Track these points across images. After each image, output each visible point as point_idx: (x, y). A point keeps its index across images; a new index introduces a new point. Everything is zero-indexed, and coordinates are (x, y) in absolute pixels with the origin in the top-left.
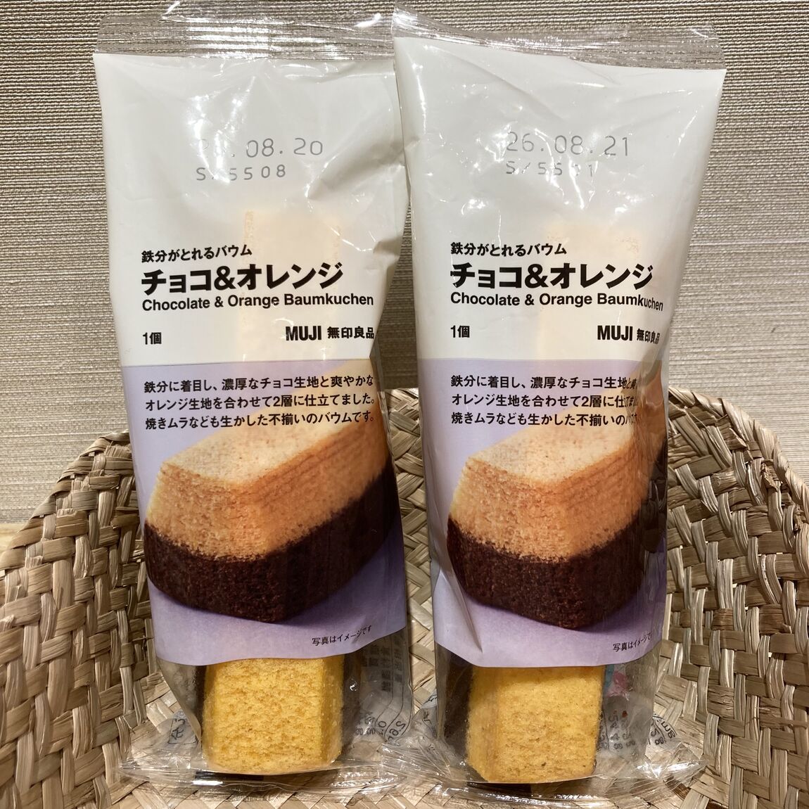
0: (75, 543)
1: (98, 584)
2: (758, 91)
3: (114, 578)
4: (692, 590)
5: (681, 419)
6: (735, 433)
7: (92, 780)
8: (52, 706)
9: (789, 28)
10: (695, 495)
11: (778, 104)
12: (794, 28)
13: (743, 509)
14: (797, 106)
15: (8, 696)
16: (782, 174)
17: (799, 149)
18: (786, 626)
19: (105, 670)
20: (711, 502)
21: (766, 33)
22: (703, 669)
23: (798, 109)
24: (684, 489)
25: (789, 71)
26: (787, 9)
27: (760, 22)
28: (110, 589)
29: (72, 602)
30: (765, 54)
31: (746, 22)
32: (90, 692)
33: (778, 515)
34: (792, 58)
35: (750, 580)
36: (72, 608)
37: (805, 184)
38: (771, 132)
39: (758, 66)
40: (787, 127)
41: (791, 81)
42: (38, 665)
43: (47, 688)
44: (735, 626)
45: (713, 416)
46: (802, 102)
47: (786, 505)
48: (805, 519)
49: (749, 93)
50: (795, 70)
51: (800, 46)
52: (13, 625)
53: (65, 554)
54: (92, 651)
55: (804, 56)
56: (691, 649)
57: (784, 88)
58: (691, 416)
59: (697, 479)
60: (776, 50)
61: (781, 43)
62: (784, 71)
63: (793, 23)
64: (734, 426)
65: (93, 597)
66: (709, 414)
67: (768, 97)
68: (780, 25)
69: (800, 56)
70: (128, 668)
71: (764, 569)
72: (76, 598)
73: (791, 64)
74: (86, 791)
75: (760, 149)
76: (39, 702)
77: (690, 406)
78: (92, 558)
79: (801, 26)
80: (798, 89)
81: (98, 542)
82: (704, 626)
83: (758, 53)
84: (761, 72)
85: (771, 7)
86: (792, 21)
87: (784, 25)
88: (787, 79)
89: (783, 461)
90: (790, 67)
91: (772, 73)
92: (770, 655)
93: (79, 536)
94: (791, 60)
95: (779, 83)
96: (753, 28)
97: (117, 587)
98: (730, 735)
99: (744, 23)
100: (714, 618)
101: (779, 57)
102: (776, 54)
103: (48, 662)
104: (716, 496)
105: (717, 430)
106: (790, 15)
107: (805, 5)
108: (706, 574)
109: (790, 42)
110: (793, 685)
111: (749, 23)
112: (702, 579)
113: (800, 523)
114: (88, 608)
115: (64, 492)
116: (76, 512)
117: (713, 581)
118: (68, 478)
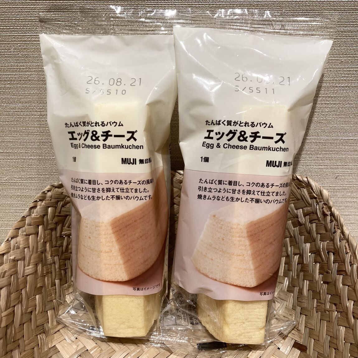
0: (39, 228)
1: (48, 245)
2: (331, 69)
3: (54, 243)
4: (293, 255)
7: (44, 324)
8: (28, 293)
9: (347, 42)
11: (341, 76)
12: (349, 42)
13: (315, 223)
14: (350, 77)
19: (49, 281)
20: (302, 220)
21: (336, 43)
22: (296, 288)
23: (351, 78)
24: (291, 214)
25: (346, 61)
26: (346, 33)
28: (52, 247)
29: (37, 252)
30: (335, 53)
32: (43, 289)
33: (328, 226)
34: (348, 55)
35: (316, 252)
36: (37, 254)
39: (331, 58)
41: (347, 66)
42: (23, 277)
43: (27, 286)
45: (304, 184)
46: (352, 75)
47: (331, 222)
48: (338, 228)
49: (327, 70)
50: (349, 61)
51: (352, 50)
52: (14, 260)
53: (34, 232)
54: (45, 272)
55: (354, 54)
56: (292, 280)
57: (344, 69)
59: (296, 210)
60: (340, 51)
61: (343, 48)
62: (344, 61)
63: (349, 39)
65: (45, 250)
66: (302, 183)
67: (336, 72)
68: (342, 40)
69: (352, 55)
70: (59, 280)
71: (321, 247)
72: (39, 250)
73: (347, 58)
74: (41, 329)
76: (23, 292)
78: (45, 235)
79: (352, 41)
80: (351, 69)
81: (48, 228)
82: (297, 270)
83: (332, 52)
84: (333, 61)
85: (339, 32)
86: (348, 38)
87: (344, 40)
88: (345, 65)
89: (331, 203)
90: (347, 59)
91: (338, 62)
93: (40, 225)
94: (347, 56)
95: (342, 66)
97: (55, 247)
98: (305, 315)
100: (301, 267)
101: (342, 55)
102: (340, 53)
103: (27, 276)
104: (304, 217)
106: (347, 36)
108: (299, 249)
112: (297, 251)
113: (336, 229)
114: (43, 255)
115: (35, 207)
116: (39, 215)
117: (302, 252)
118: (36, 201)
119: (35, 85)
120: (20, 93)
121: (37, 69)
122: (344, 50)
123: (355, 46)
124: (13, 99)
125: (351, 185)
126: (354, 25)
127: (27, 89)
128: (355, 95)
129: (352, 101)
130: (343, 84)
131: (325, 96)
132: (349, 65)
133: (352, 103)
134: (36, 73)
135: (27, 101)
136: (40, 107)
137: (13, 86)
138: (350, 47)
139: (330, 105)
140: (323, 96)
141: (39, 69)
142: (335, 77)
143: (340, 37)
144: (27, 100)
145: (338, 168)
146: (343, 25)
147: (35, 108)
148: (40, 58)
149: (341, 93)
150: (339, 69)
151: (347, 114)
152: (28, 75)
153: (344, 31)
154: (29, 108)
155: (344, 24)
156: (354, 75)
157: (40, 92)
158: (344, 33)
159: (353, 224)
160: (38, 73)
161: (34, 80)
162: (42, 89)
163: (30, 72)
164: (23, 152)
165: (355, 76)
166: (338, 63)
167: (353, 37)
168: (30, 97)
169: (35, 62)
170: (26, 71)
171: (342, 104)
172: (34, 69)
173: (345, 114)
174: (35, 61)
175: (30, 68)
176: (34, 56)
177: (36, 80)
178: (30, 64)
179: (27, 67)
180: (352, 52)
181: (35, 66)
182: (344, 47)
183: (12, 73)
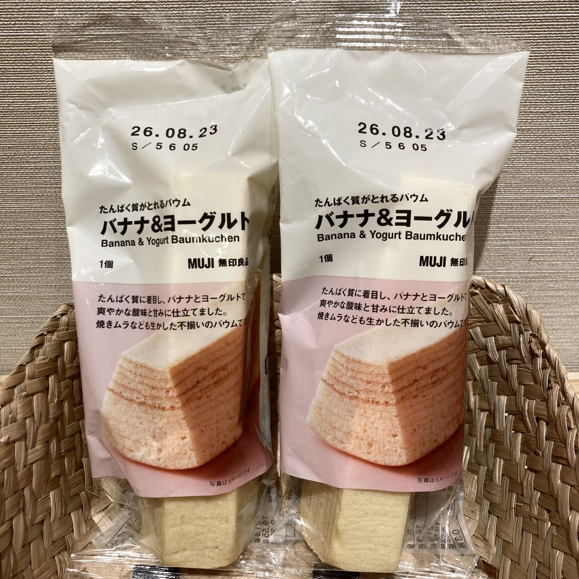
0: (48, 381)
1: (66, 406)
4: (478, 411)
5: (475, 297)
6: (513, 311)
7: (64, 536)
8: (36, 492)
9: (549, 37)
10: (483, 348)
11: (539, 95)
12: (553, 37)
13: (516, 364)
15: (6, 491)
18: (538, 451)
19: (72, 462)
20: (494, 355)
21: (530, 40)
22: (482, 467)
23: (555, 99)
24: (476, 343)
25: (548, 70)
27: (526, 32)
28: (74, 407)
29: (47, 420)
31: (514, 32)
32: (62, 479)
33: (539, 374)
34: (551, 60)
35: (517, 413)
36: (48, 424)
38: (533, 115)
40: (546, 112)
41: (550, 77)
42: (25, 466)
43: (32, 481)
44: (505, 442)
45: (498, 297)
46: (558, 94)
47: (544, 367)
48: (556, 381)
50: (553, 69)
52: (7, 443)
53: (42, 389)
54: (63, 451)
55: (561, 58)
56: (475, 452)
57: (543, 82)
58: (482, 295)
59: (485, 337)
60: (538, 53)
61: (542, 48)
62: (544, 70)
63: (552, 32)
64: (512, 306)
65: (62, 415)
66: (495, 295)
67: (531, 89)
68: (541, 34)
69: (557, 59)
71: (526, 409)
72: (51, 417)
73: (550, 64)
74: (60, 545)
75: (523, 127)
76: (27, 492)
77: (482, 288)
78: (60, 389)
79: (559, 35)
80: (555, 83)
81: (64, 376)
82: (484, 437)
86: (552, 31)
87: (545, 34)
88: (546, 76)
89: (545, 337)
90: (549, 66)
91: (534, 71)
92: (526, 467)
93: (51, 375)
94: (549, 61)
95: (539, 79)
96: (520, 36)
97: (80, 404)
98: (496, 516)
99: (512, 31)
100: (491, 434)
101: (541, 59)
103: (32, 463)
104: (498, 351)
105: (500, 306)
106: (550, 27)
107: (563, 19)
108: (488, 402)
109: (550, 48)
110: (540, 491)
111: (516, 32)
112: (485, 406)
113: (552, 383)
114: (59, 423)
115: (40, 345)
116: (48, 358)
117: (492, 408)
118: (42, 335)
119: (22, 119)
121: (23, 92)
122: (544, 51)
123: (563, 45)
126: (562, 7)
127: (8, 126)
128: (562, 126)
129: (556, 135)
130: (543, 107)
132: (552, 76)
133: (558, 139)
134: (22, 99)
135: (10, 146)
136: (33, 155)
138: (555, 46)
139: (520, 142)
141: (27, 93)
142: (529, 97)
143: (537, 30)
144: (11, 144)
145: (533, 244)
146: (542, 8)
147: (24, 157)
148: (25, 74)
149: (539, 123)
150: (536, 84)
152: (8, 102)
153: (545, 19)
154: (15, 157)
155: (544, 7)
156: (561, 92)
157: (31, 131)
158: (544, 22)
160: (25, 99)
161: (19, 112)
162: (35, 126)
163: (12, 97)
165: (562, 95)
166: (535, 74)
167: (560, 29)
168: (15, 139)
169: (19, 81)
170: (4, 97)
171: (541, 141)
172: (18, 93)
173: (546, 157)
174: (18, 79)
175: (11, 90)
177: (23, 112)
178: (10, 84)
179: (5, 89)
180: (558, 54)
181: (19, 88)
182: (544, 46)
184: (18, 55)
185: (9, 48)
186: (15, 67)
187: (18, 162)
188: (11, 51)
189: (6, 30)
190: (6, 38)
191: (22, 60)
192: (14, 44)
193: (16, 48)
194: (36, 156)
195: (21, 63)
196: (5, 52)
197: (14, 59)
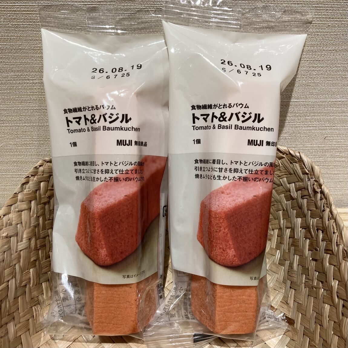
0: (31, 203)
1: (41, 219)
2: (319, 33)
3: (47, 216)
4: (285, 229)
5: (283, 160)
6: (304, 167)
7: (38, 296)
8: (22, 268)
9: (333, 6)
10: (288, 190)
11: (328, 40)
12: (336, 6)
13: (306, 198)
15: (5, 264)
16: (330, 70)
17: (338, 60)
19: (43, 253)
20: (294, 194)
21: (323, 8)
22: (287, 262)
23: (338, 42)
24: (284, 188)
25: (333, 25)
27: (320, 3)
28: (46, 221)
30: (322, 17)
31: (313, 3)
32: (37, 262)
34: (335, 19)
36: (30, 229)
37: (340, 75)
38: (325, 52)
39: (318, 23)
40: (332, 50)
41: (334, 30)
42: (16, 252)
43: (20, 261)
44: (300, 245)
45: (296, 159)
46: (339, 39)
49: (315, 34)
50: (336, 25)
51: (338, 14)
52: (7, 237)
53: (27, 208)
54: (38, 246)
55: (341, 18)
56: (283, 253)
57: (331, 33)
58: (287, 158)
59: (289, 184)
60: (327, 16)
61: (330, 12)
62: (331, 25)
64: (304, 164)
65: (39, 224)
66: (294, 158)
67: (324, 36)
68: (329, 4)
69: (339, 19)
72: (32, 225)
73: (334, 22)
75: (320, 59)
76: (17, 267)
77: (287, 154)
78: (38, 209)
79: (339, 5)
80: (337, 33)
81: (41, 202)
82: (288, 244)
83: (319, 17)
84: (320, 25)
86: (335, 3)
87: (331, 5)
88: (332, 29)
93: (33, 200)
94: (334, 20)
95: (328, 30)
96: (316, 5)
97: (49, 220)
100: (292, 242)
101: (329, 19)
102: (327, 17)
103: (20, 251)
104: (296, 192)
105: (297, 165)
108: (291, 223)
109: (334, 12)
114: (36, 229)
115: (27, 183)
116: (31, 191)
118: (28, 177)
119: (26, 54)
120: (12, 62)
121: (27, 38)
122: (330, 14)
123: (341, 11)
124: (5, 68)
125: (339, 145)
127: (18, 58)
128: (342, 58)
130: (331, 47)
131: (313, 60)
132: (336, 29)
133: (340, 66)
134: (27, 42)
135: (19, 70)
136: (32, 75)
137: (4, 55)
138: (337, 12)
139: (317, 68)
140: (310, 59)
141: (30, 39)
142: (323, 41)
143: (327, 2)
144: (19, 69)
145: (326, 129)
147: (27, 76)
148: (30, 27)
149: (329, 56)
150: (326, 33)
151: (334, 77)
152: (19, 44)
154: (21, 76)
156: (341, 38)
157: (31, 61)
159: (342, 183)
160: (29, 42)
161: (25, 50)
162: (34, 58)
163: (21, 41)
164: (17, 120)
165: (342, 40)
166: (325, 27)
167: (340, 2)
168: (22, 66)
169: (25, 32)
170: (17, 41)
171: (330, 67)
172: (25, 39)
174: (25, 30)
175: (21, 37)
176: (24, 25)
177: (27, 50)
178: (20, 34)
179: (18, 37)
180: (339, 16)
182: (331, 12)
183: (3, 43)
184: (26, 17)
185: (21, 13)
186: (24, 24)
187: (23, 80)
188: (22, 14)
189: (20, 2)
190: (19, 7)
191: (28, 20)
192: (24, 10)
193: (25, 13)
194: (34, 76)
195: (27, 21)
196: (18, 15)
197: (23, 19)
